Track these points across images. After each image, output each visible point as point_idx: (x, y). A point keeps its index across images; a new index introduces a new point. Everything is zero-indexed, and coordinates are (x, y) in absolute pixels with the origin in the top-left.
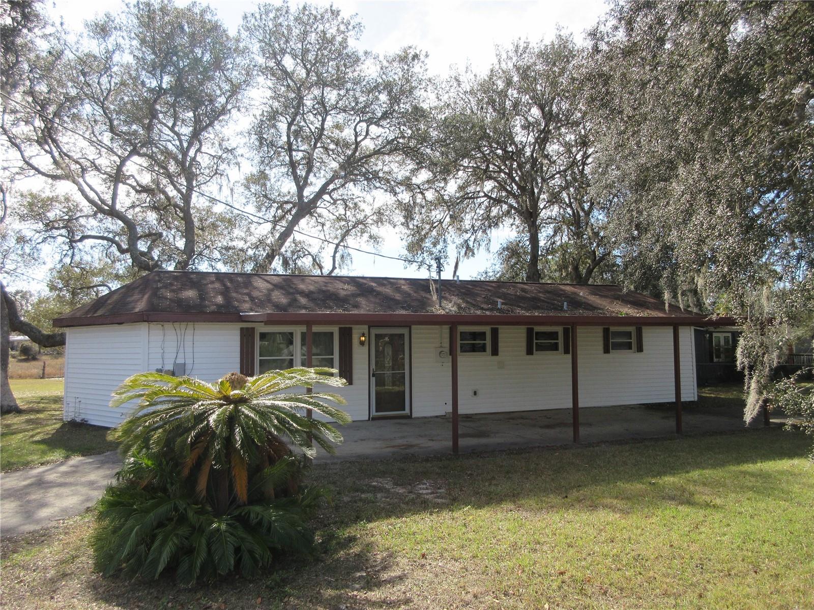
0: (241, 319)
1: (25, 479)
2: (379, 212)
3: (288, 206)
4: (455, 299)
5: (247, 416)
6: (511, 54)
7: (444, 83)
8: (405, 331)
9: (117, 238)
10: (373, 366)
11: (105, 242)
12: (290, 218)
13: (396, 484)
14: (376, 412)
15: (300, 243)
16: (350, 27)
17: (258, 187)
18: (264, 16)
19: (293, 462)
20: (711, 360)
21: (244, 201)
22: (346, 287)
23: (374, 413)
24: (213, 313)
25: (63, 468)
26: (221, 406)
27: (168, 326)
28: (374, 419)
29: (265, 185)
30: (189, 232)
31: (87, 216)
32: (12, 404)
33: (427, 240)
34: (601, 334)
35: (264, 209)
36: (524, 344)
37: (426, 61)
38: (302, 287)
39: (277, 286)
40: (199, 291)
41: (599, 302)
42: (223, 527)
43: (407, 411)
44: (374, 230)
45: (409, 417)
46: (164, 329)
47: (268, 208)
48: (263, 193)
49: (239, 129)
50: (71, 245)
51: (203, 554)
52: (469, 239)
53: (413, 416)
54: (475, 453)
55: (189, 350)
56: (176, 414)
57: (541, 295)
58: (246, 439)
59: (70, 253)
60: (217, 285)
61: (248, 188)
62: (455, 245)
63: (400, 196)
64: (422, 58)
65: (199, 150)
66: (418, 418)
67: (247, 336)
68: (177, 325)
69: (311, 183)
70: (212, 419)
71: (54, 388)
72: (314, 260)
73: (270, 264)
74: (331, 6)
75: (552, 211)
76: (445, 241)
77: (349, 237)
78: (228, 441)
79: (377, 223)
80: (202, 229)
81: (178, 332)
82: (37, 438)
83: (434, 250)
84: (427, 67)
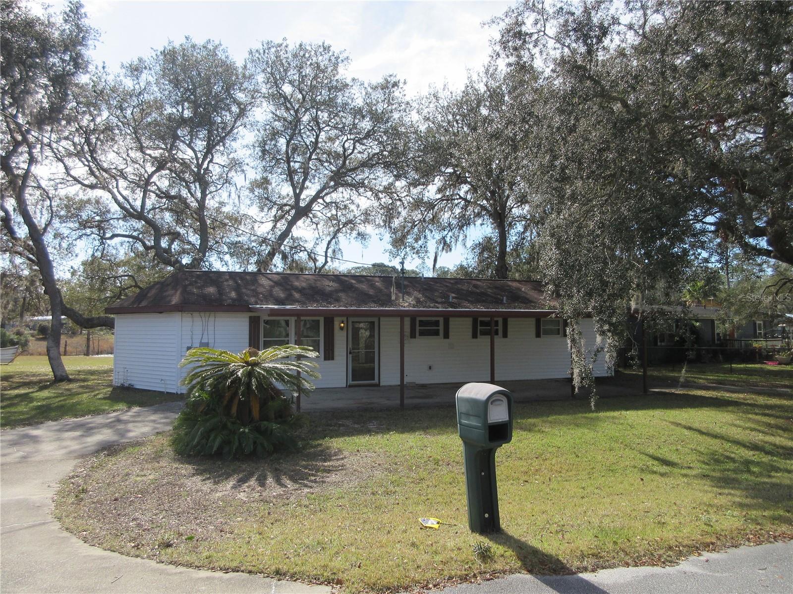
0: (250, 310)
1: (108, 419)
2: (366, 213)
3: (287, 208)
4: (416, 294)
5: (259, 372)
6: (482, 75)
7: (425, 99)
8: (375, 320)
9: (141, 236)
10: (350, 346)
11: (131, 240)
12: (290, 218)
13: (355, 423)
14: (353, 380)
15: (297, 239)
16: (339, 60)
17: (261, 190)
18: (267, 51)
19: (285, 400)
20: (656, 344)
21: (249, 203)
22: (331, 284)
23: (350, 382)
24: (229, 305)
25: (129, 414)
26: (243, 367)
27: (196, 314)
28: (350, 386)
29: (266, 188)
30: (203, 232)
31: (118, 219)
32: (64, 374)
33: (409, 237)
34: (534, 323)
35: (266, 209)
36: (471, 330)
37: (405, 87)
38: (297, 284)
39: (277, 283)
40: (218, 287)
41: (536, 296)
42: (247, 430)
43: (376, 381)
44: (362, 228)
45: (378, 385)
46: (192, 317)
47: (270, 209)
48: (266, 196)
49: (245, 142)
50: (102, 242)
51: (237, 443)
52: (446, 236)
53: (381, 384)
54: (417, 407)
55: (211, 332)
56: (218, 371)
57: (489, 290)
58: (260, 385)
59: (101, 248)
60: (231, 282)
61: (252, 190)
62: (435, 240)
63: (383, 200)
64: (401, 85)
65: (211, 161)
66: (385, 386)
67: (254, 323)
68: (202, 314)
69: (307, 187)
70: (239, 374)
71: (102, 362)
72: (309, 255)
73: (272, 261)
74: (324, 43)
75: (523, 209)
76: (425, 237)
77: (340, 234)
78: (249, 385)
79: (364, 223)
80: (214, 229)
81: (203, 319)
82: (100, 396)
83: (416, 245)
84: (405, 93)
